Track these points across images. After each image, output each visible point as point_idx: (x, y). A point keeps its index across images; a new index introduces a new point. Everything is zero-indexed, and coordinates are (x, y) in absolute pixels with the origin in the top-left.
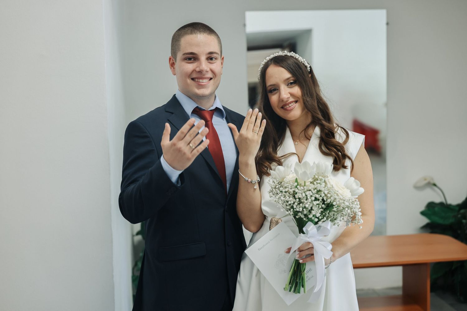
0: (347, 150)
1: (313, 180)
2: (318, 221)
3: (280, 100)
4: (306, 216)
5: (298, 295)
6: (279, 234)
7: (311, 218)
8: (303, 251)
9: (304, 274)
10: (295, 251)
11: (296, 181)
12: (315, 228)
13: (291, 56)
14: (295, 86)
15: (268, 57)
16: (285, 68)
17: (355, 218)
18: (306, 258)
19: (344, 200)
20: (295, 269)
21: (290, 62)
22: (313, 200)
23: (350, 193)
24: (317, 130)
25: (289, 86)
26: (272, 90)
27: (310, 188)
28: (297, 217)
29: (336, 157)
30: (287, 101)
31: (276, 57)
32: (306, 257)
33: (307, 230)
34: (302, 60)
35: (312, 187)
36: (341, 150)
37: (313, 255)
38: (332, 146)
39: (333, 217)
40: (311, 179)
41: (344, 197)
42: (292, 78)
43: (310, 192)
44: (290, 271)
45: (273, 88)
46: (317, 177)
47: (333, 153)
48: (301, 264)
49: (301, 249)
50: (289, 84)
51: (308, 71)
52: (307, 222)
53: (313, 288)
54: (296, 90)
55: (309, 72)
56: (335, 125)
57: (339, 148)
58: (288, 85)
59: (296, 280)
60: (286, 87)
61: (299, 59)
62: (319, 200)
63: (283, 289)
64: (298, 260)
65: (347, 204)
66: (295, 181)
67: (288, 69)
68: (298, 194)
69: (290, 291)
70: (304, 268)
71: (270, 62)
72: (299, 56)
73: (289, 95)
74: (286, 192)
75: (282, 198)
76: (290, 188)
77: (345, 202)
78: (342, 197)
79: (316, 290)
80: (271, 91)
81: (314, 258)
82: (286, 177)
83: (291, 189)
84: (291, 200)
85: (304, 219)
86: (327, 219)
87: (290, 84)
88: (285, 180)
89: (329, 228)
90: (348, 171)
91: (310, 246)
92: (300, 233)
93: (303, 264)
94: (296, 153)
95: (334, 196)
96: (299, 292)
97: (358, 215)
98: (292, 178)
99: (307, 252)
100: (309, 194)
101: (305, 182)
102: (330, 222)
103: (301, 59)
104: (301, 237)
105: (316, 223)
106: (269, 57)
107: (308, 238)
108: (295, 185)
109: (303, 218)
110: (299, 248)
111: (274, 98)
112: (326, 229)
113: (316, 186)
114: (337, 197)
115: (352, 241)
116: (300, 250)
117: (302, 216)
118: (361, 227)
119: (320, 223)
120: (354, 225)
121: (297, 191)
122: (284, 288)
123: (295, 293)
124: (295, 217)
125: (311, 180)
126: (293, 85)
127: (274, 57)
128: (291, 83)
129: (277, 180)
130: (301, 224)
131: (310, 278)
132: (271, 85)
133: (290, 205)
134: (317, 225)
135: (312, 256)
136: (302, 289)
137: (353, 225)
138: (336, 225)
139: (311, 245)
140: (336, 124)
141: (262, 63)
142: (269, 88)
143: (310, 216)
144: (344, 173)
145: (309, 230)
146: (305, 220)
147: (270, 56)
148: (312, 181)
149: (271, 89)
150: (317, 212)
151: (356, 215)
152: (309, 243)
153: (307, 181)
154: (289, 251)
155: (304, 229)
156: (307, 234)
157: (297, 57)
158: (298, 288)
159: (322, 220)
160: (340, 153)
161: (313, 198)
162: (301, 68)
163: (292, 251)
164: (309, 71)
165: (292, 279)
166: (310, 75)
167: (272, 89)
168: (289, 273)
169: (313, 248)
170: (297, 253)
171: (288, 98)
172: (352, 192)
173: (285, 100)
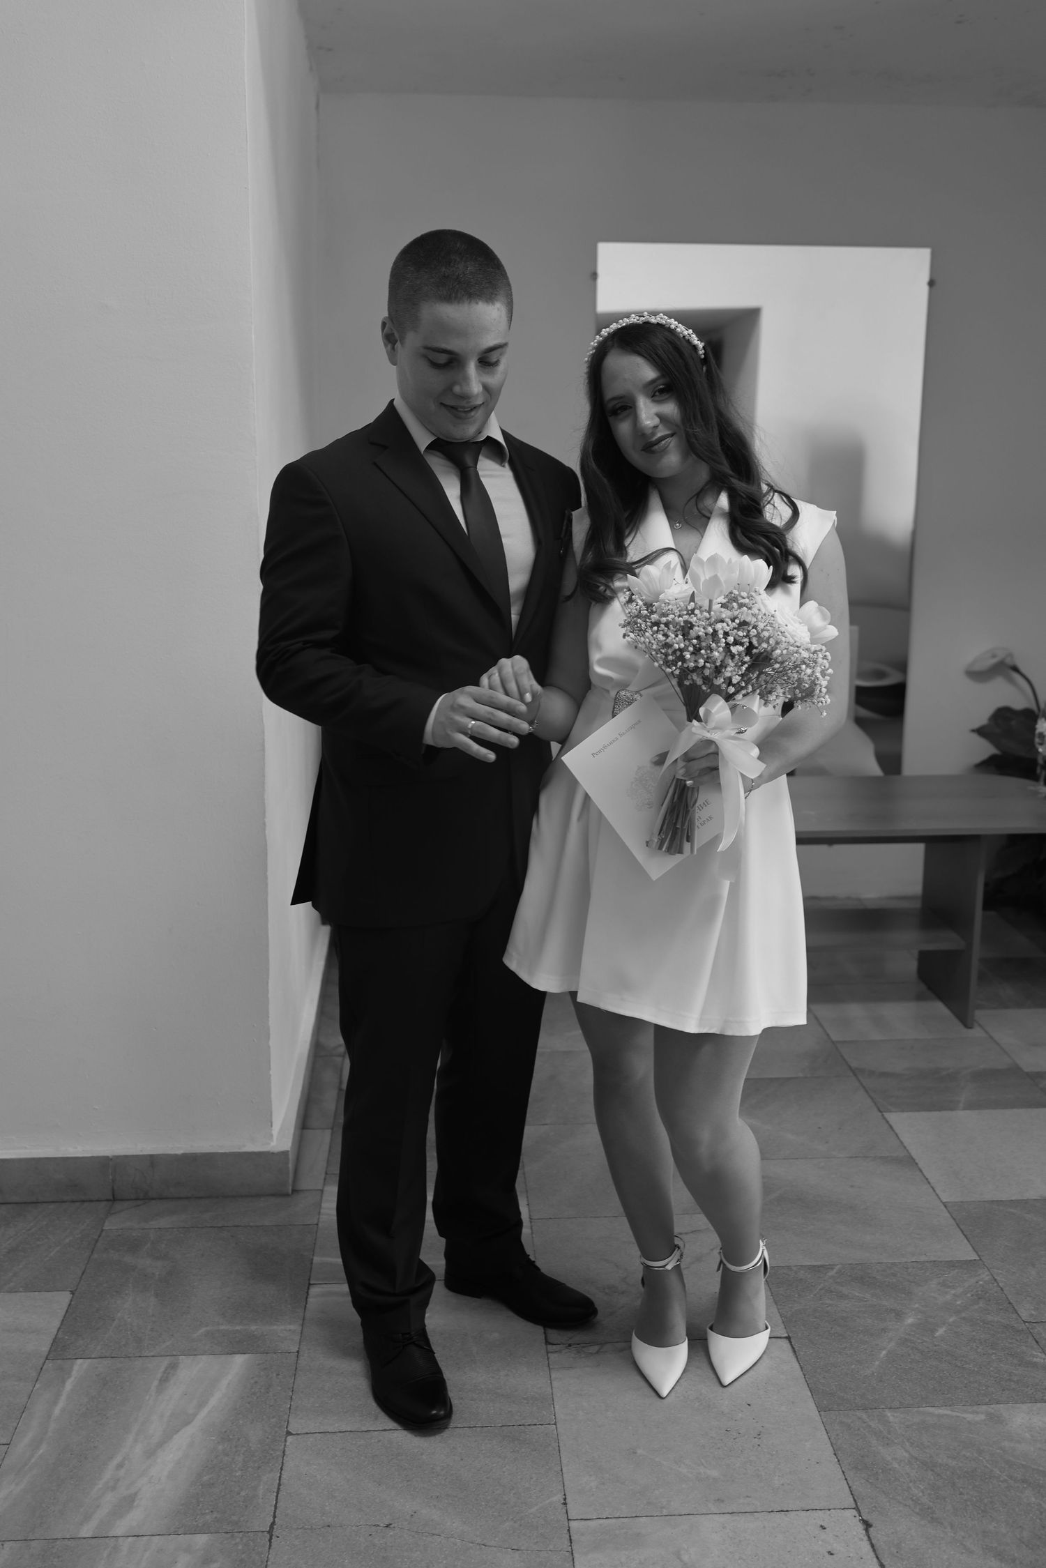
0: (794, 543)
1: (727, 600)
2: (734, 694)
3: (639, 432)
4: (707, 680)
5: (678, 858)
6: (639, 721)
7: (719, 686)
8: (694, 759)
9: (694, 811)
10: (676, 760)
11: (692, 598)
12: (727, 706)
13: (658, 323)
14: (667, 399)
15: (604, 330)
16: (645, 355)
17: (814, 690)
18: (700, 775)
19: (798, 647)
20: (674, 798)
21: (658, 341)
22: (731, 643)
23: (809, 634)
24: (724, 501)
25: (656, 398)
26: (617, 410)
27: (724, 616)
28: (687, 683)
29: (768, 555)
30: (653, 434)
31: (623, 328)
32: (699, 773)
33: (708, 713)
34: (686, 333)
35: (726, 614)
36: (780, 542)
37: (716, 769)
38: (759, 534)
39: (766, 687)
40: (723, 597)
41: (796, 639)
42: (661, 381)
43: (725, 624)
44: (662, 805)
45: (620, 405)
46: (736, 592)
47: (762, 549)
48: (688, 788)
49: (692, 755)
50: (655, 392)
51: (700, 357)
52: (707, 696)
53: (716, 840)
54: (670, 408)
55: (702, 359)
56: (765, 488)
57: (774, 537)
58: (652, 397)
59: (676, 824)
60: (648, 401)
61: (678, 330)
62: (742, 644)
63: (645, 842)
64: (681, 780)
65: (805, 654)
66: (689, 599)
67: (651, 359)
68: (696, 628)
69: (660, 848)
70: (693, 800)
71: (610, 343)
72: (676, 322)
73: (657, 421)
74: (667, 624)
75: (660, 637)
76: (678, 613)
77: (801, 650)
78: (792, 641)
79: (722, 847)
80: (615, 412)
81: (718, 776)
82: (666, 590)
83: (680, 616)
84: (678, 642)
85: (704, 688)
86: (754, 691)
87: (657, 393)
88: (661, 597)
89: (755, 708)
90: (796, 588)
91: (712, 749)
92: (691, 721)
93: (693, 788)
94: (674, 547)
95: (778, 637)
96: (680, 852)
97: (821, 686)
98: (680, 593)
99: (704, 764)
100: (723, 628)
101: (711, 602)
102: (759, 696)
103: (681, 330)
104: (694, 730)
105: (728, 698)
106: (608, 329)
107: (708, 732)
108: (690, 608)
109: (700, 686)
110: (686, 754)
111: (623, 429)
112: (750, 711)
113: (736, 613)
114: (783, 639)
115: (799, 748)
116: (688, 758)
117: (699, 682)
118: (825, 714)
119: (739, 697)
120: (808, 709)
121: (694, 619)
122: (647, 842)
123: (671, 854)
124: (680, 684)
125: (722, 599)
126: (665, 396)
127: (619, 329)
128: (661, 391)
129: (644, 597)
130: (693, 702)
131: (704, 821)
132: (614, 399)
133: (675, 651)
134: (731, 702)
135: (715, 772)
136: (687, 846)
137: (806, 708)
138: (771, 706)
139: (713, 746)
140: (768, 485)
141: (592, 343)
142: (610, 405)
143: (719, 681)
144: (787, 592)
145: (713, 711)
146: (703, 691)
147: (609, 327)
148: (724, 601)
149: (615, 405)
150: (732, 672)
151: (816, 685)
152: (710, 742)
153: (714, 602)
154: (661, 760)
155: (702, 711)
156: (706, 723)
157: (673, 327)
158: (679, 843)
159: (744, 692)
160: (777, 550)
161: (731, 639)
162: (681, 354)
163: (669, 761)
164: (703, 356)
165: (666, 822)
166: (704, 369)
167: (618, 406)
168: (659, 811)
169: (718, 754)
170: (681, 764)
171: (654, 427)
172: (812, 631)
173: (648, 432)
